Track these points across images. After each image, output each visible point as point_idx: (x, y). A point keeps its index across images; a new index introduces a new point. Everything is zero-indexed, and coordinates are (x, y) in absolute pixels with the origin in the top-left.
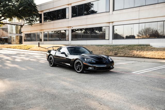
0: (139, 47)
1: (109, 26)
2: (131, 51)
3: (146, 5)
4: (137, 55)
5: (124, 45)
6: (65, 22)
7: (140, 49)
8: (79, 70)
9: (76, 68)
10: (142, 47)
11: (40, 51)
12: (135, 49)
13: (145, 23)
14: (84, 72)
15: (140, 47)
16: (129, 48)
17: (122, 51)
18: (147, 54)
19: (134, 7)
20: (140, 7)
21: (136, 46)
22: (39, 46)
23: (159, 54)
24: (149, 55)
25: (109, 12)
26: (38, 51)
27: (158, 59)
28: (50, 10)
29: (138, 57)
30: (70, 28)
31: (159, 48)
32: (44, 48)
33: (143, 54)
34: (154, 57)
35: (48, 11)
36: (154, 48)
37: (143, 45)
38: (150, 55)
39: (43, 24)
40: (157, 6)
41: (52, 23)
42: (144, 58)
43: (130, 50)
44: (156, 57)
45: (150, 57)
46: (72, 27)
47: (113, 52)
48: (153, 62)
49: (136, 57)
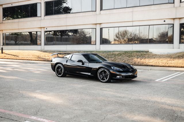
0: (138, 54)
1: (96, 29)
2: (131, 58)
3: (140, 6)
4: (138, 63)
5: (120, 51)
6: (35, 20)
7: (140, 56)
8: (105, 80)
9: (100, 77)
10: (141, 53)
11: (6, 59)
12: (135, 56)
13: (139, 26)
14: (112, 81)
15: (140, 53)
16: (127, 55)
17: (119, 58)
18: (149, 61)
19: (126, 8)
20: (133, 7)
21: (135, 53)
22: (2, 53)
23: (163, 61)
24: (152, 63)
25: (96, 11)
26: (2, 59)
27: (163, 66)
28: (13, 4)
29: (141, 65)
30: (42, 29)
31: (161, 55)
32: (12, 55)
33: (145, 61)
34: (158, 64)
35: (10, 6)
36: (156, 55)
37: (142, 51)
38: (154, 63)
39: (2, 23)
40: (153, 7)
41: (16, 22)
42: (148, 66)
43: (129, 56)
44: (161, 64)
45: (153, 65)
46: (45, 28)
47: (109, 59)
48: (161, 70)
49: (137, 65)
